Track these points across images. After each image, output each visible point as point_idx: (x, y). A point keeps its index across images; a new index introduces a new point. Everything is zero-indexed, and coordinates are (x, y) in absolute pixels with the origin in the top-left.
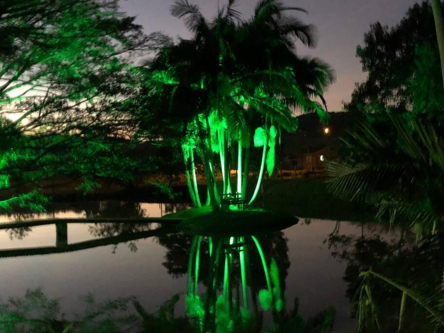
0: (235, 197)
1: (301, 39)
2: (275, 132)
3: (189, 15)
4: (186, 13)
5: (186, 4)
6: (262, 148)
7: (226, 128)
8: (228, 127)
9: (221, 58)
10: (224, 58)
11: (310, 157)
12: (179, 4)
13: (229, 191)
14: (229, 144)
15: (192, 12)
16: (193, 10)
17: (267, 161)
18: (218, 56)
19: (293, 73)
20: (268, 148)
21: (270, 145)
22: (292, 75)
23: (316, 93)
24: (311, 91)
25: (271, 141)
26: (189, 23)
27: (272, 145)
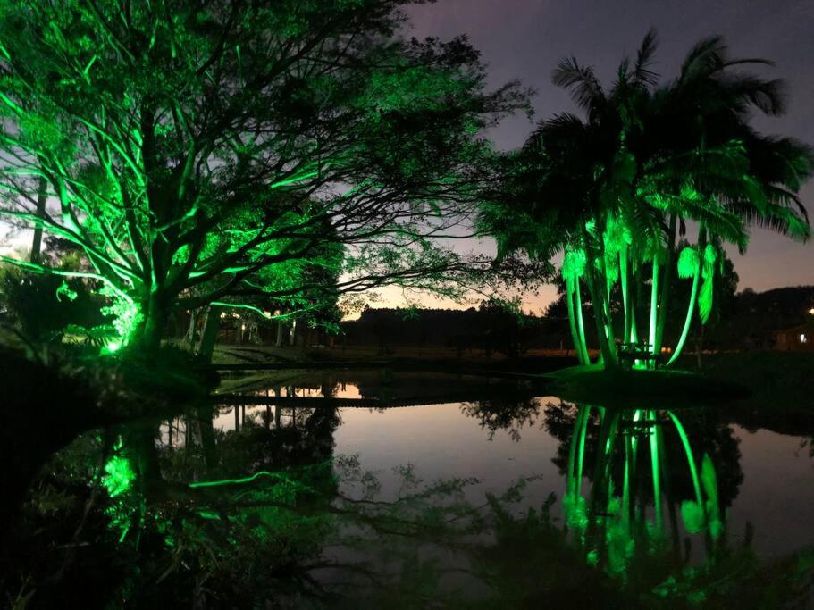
0: (643, 349)
1: (761, 108)
2: (714, 253)
3: (578, 83)
4: (574, 81)
5: (574, 68)
6: (691, 280)
7: (630, 242)
8: (632, 242)
9: (623, 137)
10: (628, 135)
11: (784, 336)
12: (563, 66)
13: (633, 339)
14: (635, 269)
15: (583, 79)
16: (586, 76)
17: (700, 300)
18: (618, 133)
19: (742, 148)
20: (701, 281)
21: (705, 275)
22: (741, 152)
23: (788, 195)
24: (781, 192)
25: (706, 270)
26: (579, 97)
27: (708, 276)
